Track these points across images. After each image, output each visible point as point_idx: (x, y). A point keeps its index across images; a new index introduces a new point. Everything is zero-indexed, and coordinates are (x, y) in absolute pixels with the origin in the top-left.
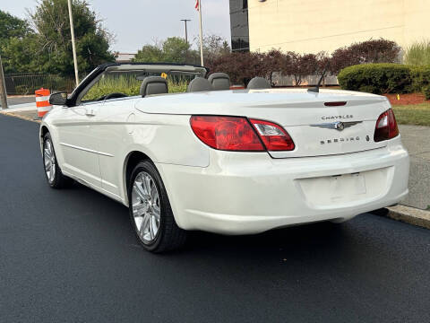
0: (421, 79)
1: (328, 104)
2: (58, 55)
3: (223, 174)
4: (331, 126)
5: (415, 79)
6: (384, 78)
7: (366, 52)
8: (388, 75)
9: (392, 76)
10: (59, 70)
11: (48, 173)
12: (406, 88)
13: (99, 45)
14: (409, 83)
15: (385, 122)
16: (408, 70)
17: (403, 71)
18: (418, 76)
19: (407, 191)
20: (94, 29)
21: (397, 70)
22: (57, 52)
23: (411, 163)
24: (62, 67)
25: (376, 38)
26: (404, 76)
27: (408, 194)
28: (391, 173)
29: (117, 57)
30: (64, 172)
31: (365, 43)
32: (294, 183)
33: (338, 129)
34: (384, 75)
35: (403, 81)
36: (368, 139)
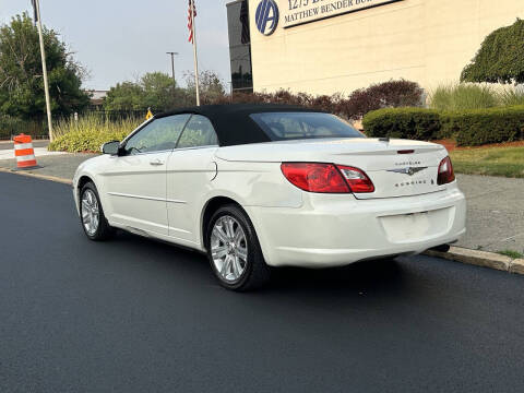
0: (451, 125)
1: (400, 152)
2: (20, 93)
3: (315, 212)
4: (403, 171)
5: (445, 125)
6: (412, 124)
7: (387, 93)
8: (416, 121)
9: (421, 121)
10: (21, 111)
11: (87, 226)
12: (435, 133)
13: (70, 82)
14: (437, 129)
15: (445, 168)
16: (437, 115)
17: (431, 116)
18: (448, 121)
19: (464, 230)
20: (64, 62)
21: (425, 116)
22: (19, 89)
23: (467, 206)
24: (25, 108)
25: (397, 79)
26: (432, 122)
27: (466, 233)
28: (452, 212)
29: (92, 95)
30: (112, 223)
31: (385, 85)
32: (376, 221)
33: (409, 173)
34: (412, 120)
35: (432, 126)
36: (432, 182)
